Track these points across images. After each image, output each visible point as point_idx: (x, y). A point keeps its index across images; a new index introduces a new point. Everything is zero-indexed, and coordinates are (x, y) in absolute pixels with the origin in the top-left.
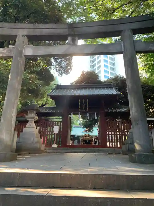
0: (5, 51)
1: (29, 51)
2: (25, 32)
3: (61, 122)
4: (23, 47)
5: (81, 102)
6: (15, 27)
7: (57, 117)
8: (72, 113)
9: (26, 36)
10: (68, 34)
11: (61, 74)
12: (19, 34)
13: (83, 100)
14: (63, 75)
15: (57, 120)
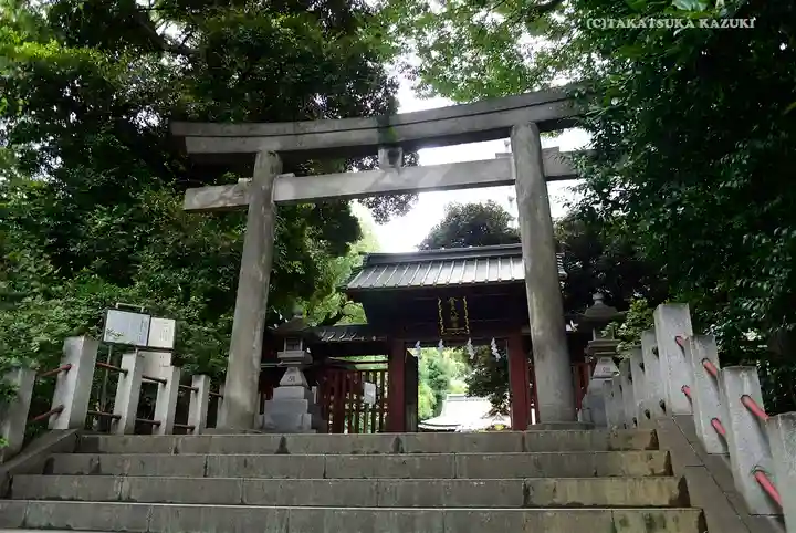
0: (229, 194)
1: (287, 189)
2: (275, 145)
3: (383, 371)
4: (271, 181)
5: (446, 306)
6: (252, 133)
7: (372, 358)
8: (418, 343)
9: (277, 152)
10: (376, 142)
11: (381, 217)
12: (260, 148)
13: (452, 301)
14: (392, 216)
15: (372, 367)
